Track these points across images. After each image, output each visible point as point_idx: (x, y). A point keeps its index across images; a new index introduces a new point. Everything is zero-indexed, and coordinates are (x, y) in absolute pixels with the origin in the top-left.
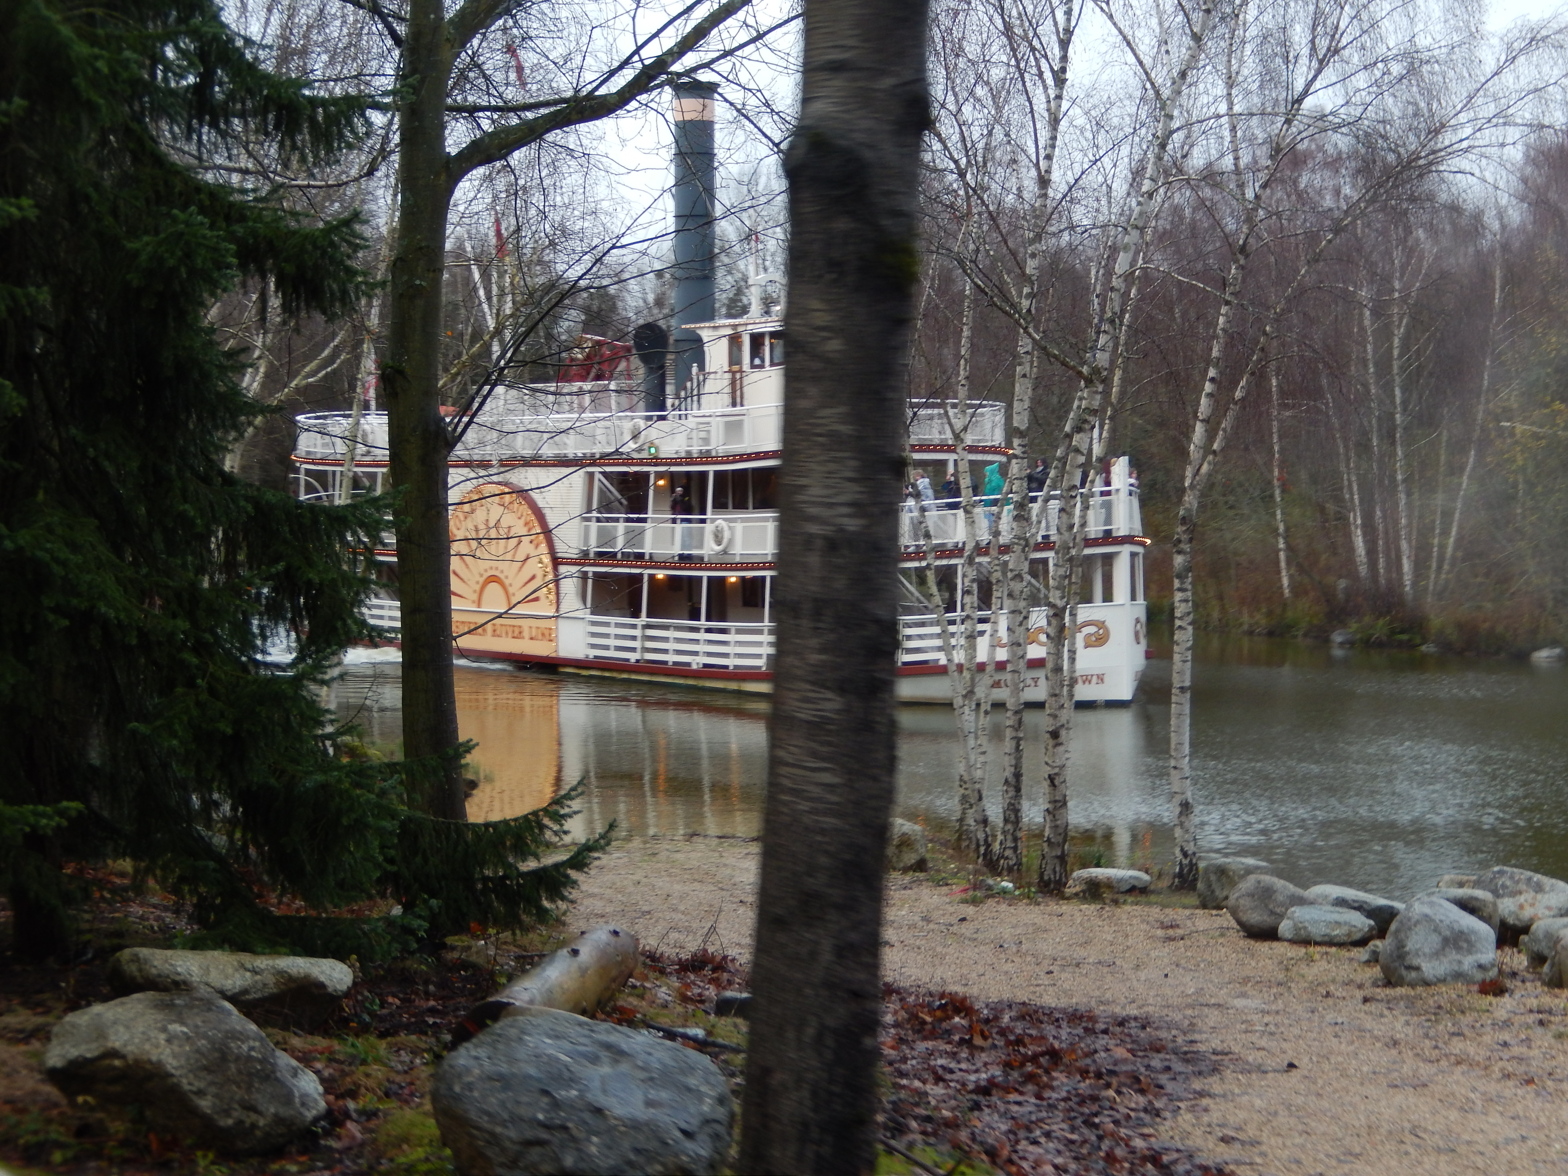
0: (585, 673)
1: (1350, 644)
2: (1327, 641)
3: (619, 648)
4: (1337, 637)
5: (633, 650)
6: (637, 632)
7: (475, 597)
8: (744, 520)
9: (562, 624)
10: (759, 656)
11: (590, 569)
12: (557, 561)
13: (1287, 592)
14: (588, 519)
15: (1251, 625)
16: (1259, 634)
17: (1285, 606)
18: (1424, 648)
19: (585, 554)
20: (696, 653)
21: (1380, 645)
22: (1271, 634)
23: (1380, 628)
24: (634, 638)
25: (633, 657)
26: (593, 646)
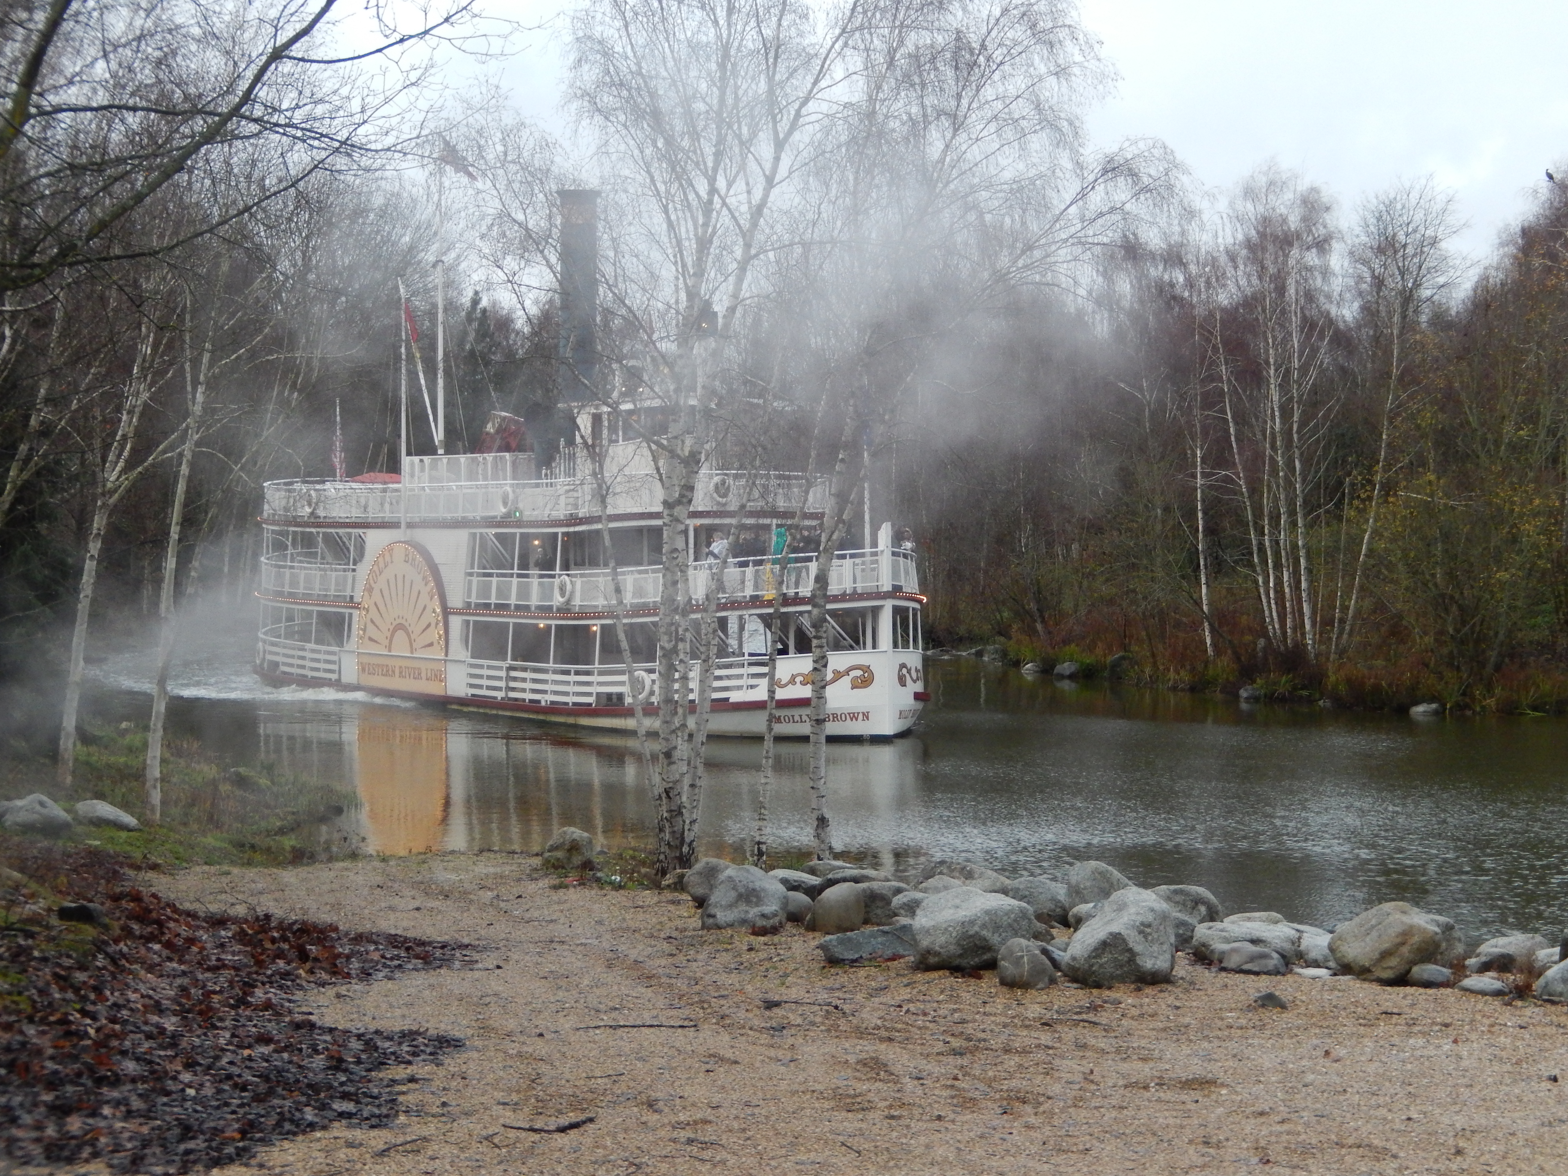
0: (465, 709)
1: (1254, 699)
2: (1237, 697)
3: (489, 688)
4: (1243, 694)
5: (499, 689)
6: (503, 674)
7: (387, 642)
8: (582, 575)
9: (451, 667)
10: (589, 694)
11: (472, 618)
12: (447, 612)
13: (1210, 651)
14: (471, 574)
15: (1176, 682)
16: (1183, 690)
17: (1206, 663)
18: (1321, 703)
19: (469, 604)
20: (544, 692)
21: (1283, 700)
22: (1192, 689)
23: (1283, 683)
24: (499, 678)
25: (499, 695)
26: (472, 686)
